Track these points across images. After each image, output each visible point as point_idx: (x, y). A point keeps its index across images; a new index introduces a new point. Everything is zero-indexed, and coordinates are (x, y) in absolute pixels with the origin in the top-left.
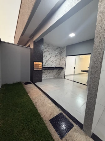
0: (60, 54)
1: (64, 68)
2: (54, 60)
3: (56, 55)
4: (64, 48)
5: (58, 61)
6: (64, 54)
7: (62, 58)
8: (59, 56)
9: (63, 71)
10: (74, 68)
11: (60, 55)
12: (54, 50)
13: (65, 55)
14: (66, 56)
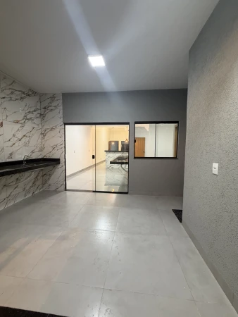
0: (42, 116)
1: (62, 160)
2: (19, 135)
3: (25, 118)
4: (53, 98)
5: (35, 140)
6: (57, 115)
7: (52, 129)
8: (37, 121)
9: (59, 169)
10: (93, 157)
11: (39, 120)
12: (14, 97)
13: (61, 122)
14: (65, 124)
